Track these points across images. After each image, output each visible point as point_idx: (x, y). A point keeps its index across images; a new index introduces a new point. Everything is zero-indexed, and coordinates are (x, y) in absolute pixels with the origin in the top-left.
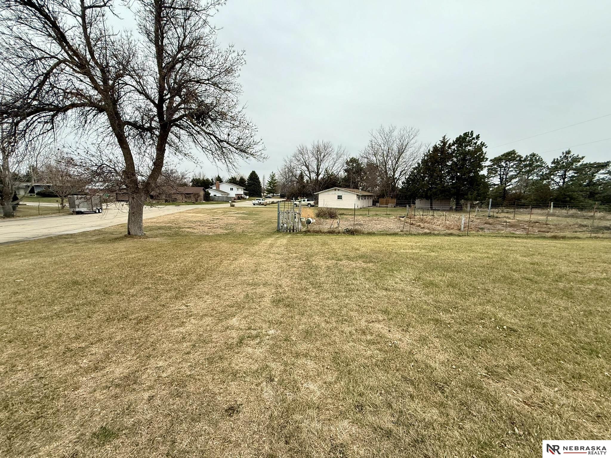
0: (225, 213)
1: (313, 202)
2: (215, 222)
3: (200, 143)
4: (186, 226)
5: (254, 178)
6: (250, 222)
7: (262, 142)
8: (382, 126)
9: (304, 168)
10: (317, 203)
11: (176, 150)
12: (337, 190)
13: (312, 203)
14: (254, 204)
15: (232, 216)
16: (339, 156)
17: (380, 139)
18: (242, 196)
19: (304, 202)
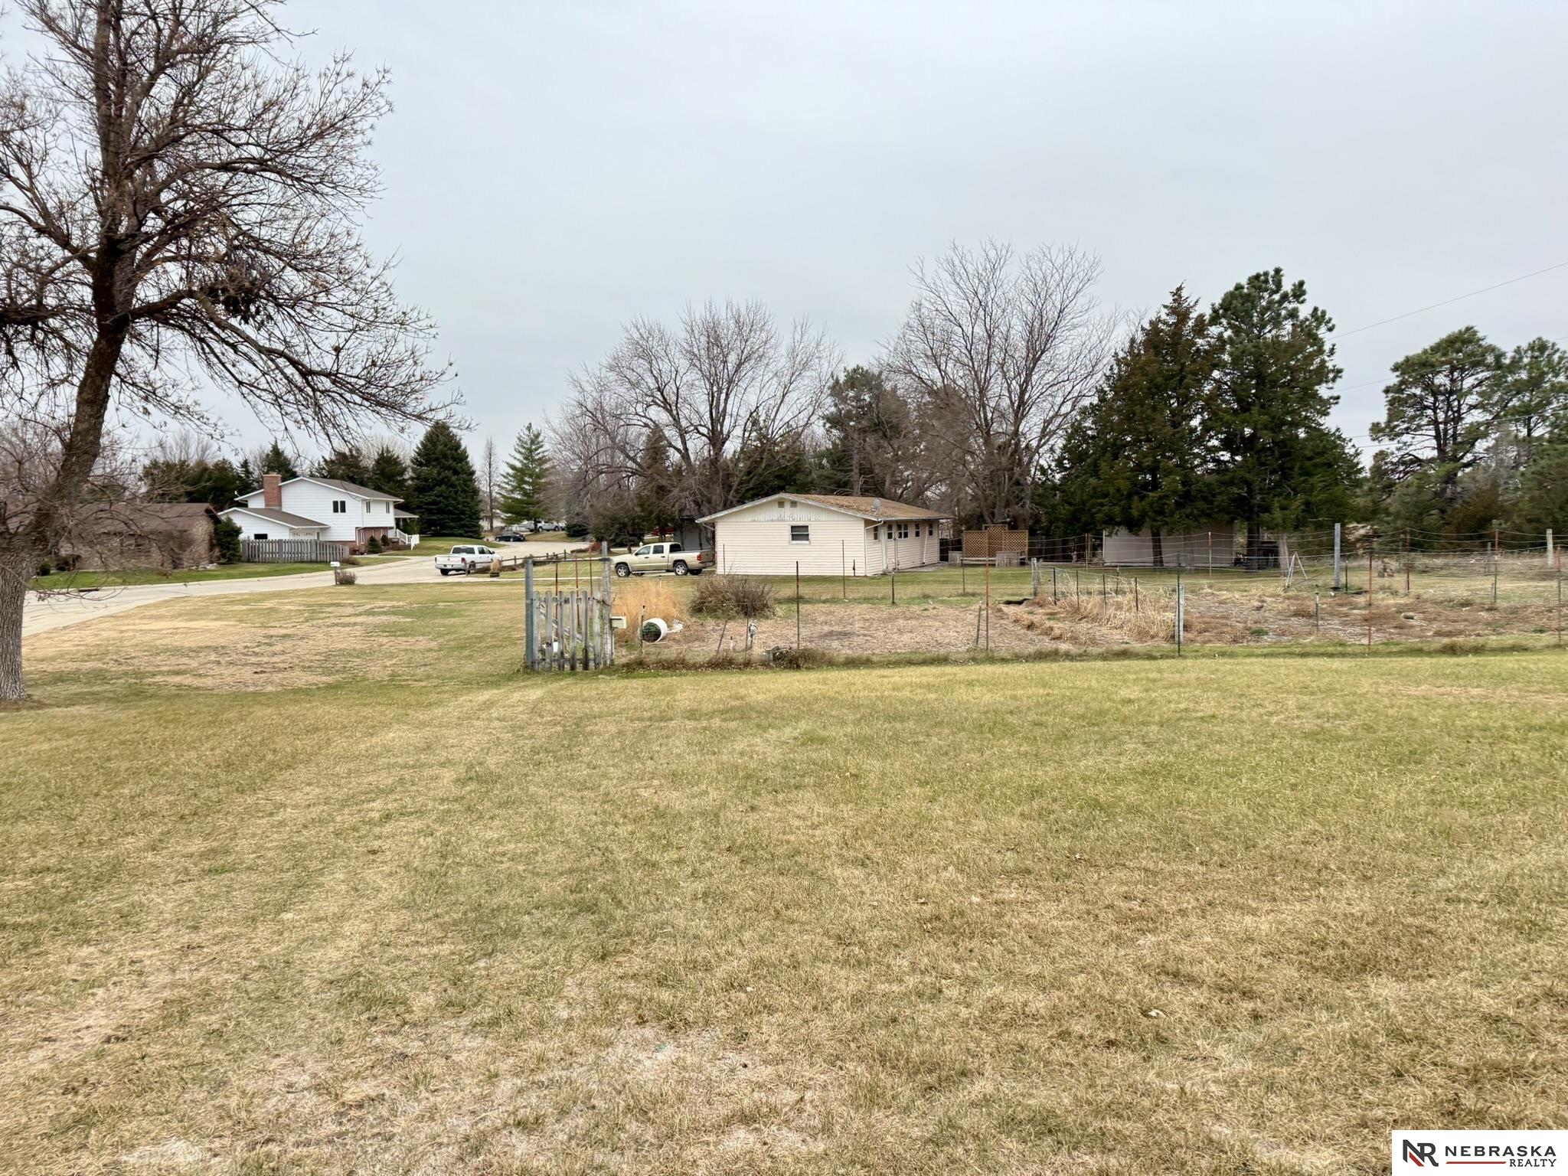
0: (313, 611)
1: (696, 554)
2: (278, 648)
3: (229, 367)
4: (165, 668)
5: (445, 456)
6: (423, 643)
7: (451, 371)
8: (955, 248)
9: (659, 415)
10: (710, 559)
11: (146, 399)
12: (787, 506)
13: (691, 557)
14: (445, 572)
15: (344, 625)
16: (799, 367)
17: (957, 294)
18: (391, 535)
19: (659, 556)
